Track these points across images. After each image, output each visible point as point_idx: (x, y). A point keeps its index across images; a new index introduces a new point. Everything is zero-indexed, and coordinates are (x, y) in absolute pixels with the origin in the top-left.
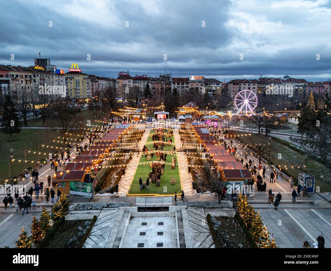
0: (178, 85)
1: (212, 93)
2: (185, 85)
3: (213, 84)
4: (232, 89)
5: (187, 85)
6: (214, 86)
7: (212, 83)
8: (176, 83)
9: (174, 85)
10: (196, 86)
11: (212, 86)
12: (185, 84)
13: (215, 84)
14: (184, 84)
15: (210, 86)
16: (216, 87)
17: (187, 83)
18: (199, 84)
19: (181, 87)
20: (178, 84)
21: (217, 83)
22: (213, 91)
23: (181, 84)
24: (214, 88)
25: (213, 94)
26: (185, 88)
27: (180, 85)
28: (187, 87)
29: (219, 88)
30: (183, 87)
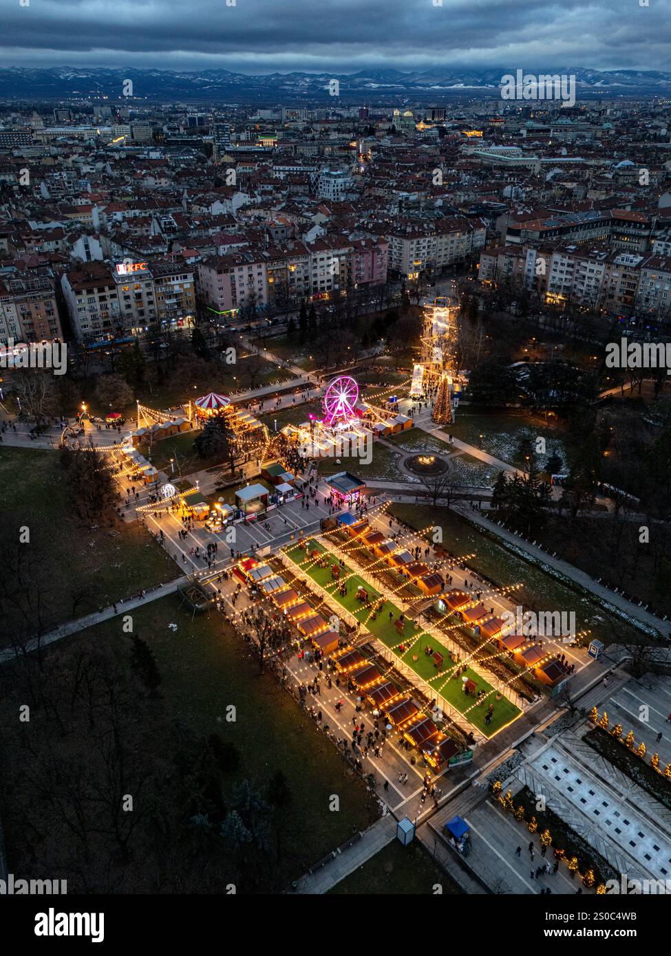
0: (91, 296)
1: (174, 301)
2: (108, 293)
3: (173, 280)
4: (216, 284)
5: (113, 292)
6: (176, 282)
7: (171, 277)
8: (84, 292)
9: (80, 297)
10: (136, 291)
11: (172, 283)
12: (106, 288)
13: (177, 279)
14: (103, 291)
15: (167, 286)
16: (181, 285)
17: (112, 287)
18: (143, 285)
19: (97, 299)
20: (90, 292)
21: (182, 275)
22: (176, 296)
23: (95, 290)
24: (177, 288)
25: (178, 304)
26: (108, 298)
27: (96, 295)
28: (113, 296)
29: (188, 286)
30: (102, 299)
